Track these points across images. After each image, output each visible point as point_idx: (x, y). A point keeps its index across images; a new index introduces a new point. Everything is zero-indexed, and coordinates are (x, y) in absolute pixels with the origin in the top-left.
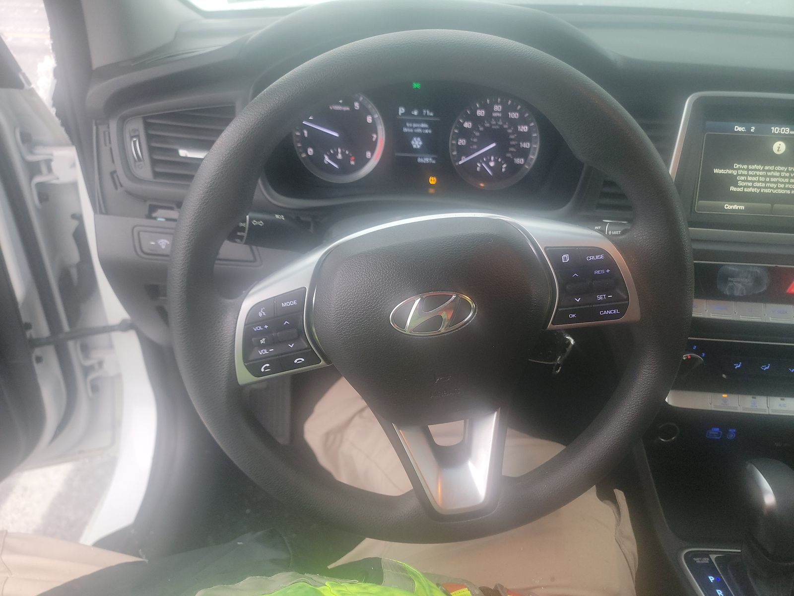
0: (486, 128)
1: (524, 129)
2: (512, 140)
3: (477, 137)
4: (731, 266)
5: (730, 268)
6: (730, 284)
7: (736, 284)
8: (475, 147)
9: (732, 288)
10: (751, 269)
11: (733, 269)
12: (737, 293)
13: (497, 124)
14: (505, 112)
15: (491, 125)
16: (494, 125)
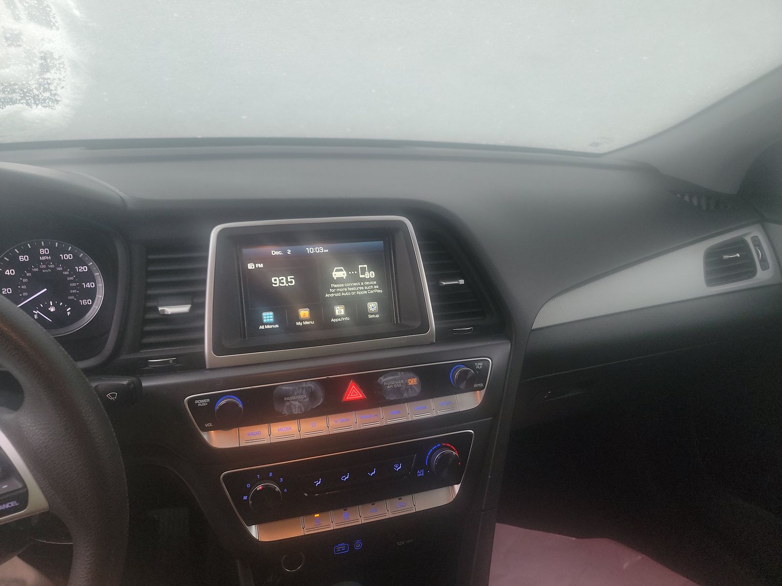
0: (33, 273)
1: (83, 269)
2: (72, 281)
3: (25, 284)
4: (284, 386)
5: (284, 388)
6: (288, 404)
7: (292, 402)
8: (25, 294)
9: (289, 407)
10: (304, 385)
11: (287, 388)
12: (296, 411)
13: (47, 268)
14: (55, 253)
15: (41, 270)
16: (44, 269)
